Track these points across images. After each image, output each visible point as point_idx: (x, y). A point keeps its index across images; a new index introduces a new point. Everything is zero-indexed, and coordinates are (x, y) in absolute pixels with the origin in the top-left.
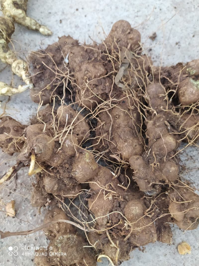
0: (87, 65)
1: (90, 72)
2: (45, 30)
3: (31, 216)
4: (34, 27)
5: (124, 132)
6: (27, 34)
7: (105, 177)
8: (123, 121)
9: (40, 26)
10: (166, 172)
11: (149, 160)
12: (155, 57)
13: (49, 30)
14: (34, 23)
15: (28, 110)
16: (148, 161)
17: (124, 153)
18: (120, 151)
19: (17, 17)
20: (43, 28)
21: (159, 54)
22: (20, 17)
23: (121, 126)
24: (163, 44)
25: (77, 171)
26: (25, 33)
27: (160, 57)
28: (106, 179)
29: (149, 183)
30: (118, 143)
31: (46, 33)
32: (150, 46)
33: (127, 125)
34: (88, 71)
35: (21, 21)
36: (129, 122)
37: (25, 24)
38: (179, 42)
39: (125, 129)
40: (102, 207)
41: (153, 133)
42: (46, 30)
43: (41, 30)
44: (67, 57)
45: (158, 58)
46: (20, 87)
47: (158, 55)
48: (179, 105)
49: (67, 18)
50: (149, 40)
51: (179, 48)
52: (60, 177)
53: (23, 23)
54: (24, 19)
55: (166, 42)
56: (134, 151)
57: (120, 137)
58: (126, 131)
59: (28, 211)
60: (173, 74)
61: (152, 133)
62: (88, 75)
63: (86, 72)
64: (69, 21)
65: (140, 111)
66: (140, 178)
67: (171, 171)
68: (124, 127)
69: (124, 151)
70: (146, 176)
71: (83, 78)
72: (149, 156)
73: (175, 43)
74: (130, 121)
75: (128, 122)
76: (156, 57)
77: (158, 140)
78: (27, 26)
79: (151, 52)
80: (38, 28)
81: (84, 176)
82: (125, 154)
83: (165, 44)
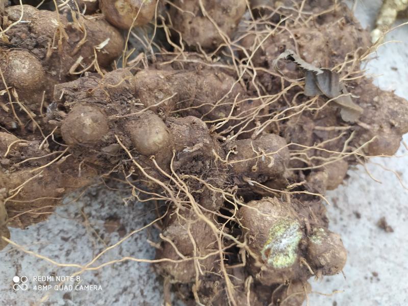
5: (188, 82)
8: (210, 85)
12: (344, 223)
21: (350, 232)
23: (199, 78)
24: (372, 244)
27: (345, 233)
28: (96, 32)
32: (366, 216)
33: (201, 91)
36: (207, 96)
38: (378, 280)
39: (193, 85)
45: (342, 230)
47: (349, 229)
50: (377, 217)
51: (366, 278)
55: (376, 252)
56: (145, 90)
58: (189, 85)
60: (311, 206)
68: (197, 84)
73: (377, 271)
74: (209, 98)
76: (344, 226)
79: (354, 216)
83: (372, 249)
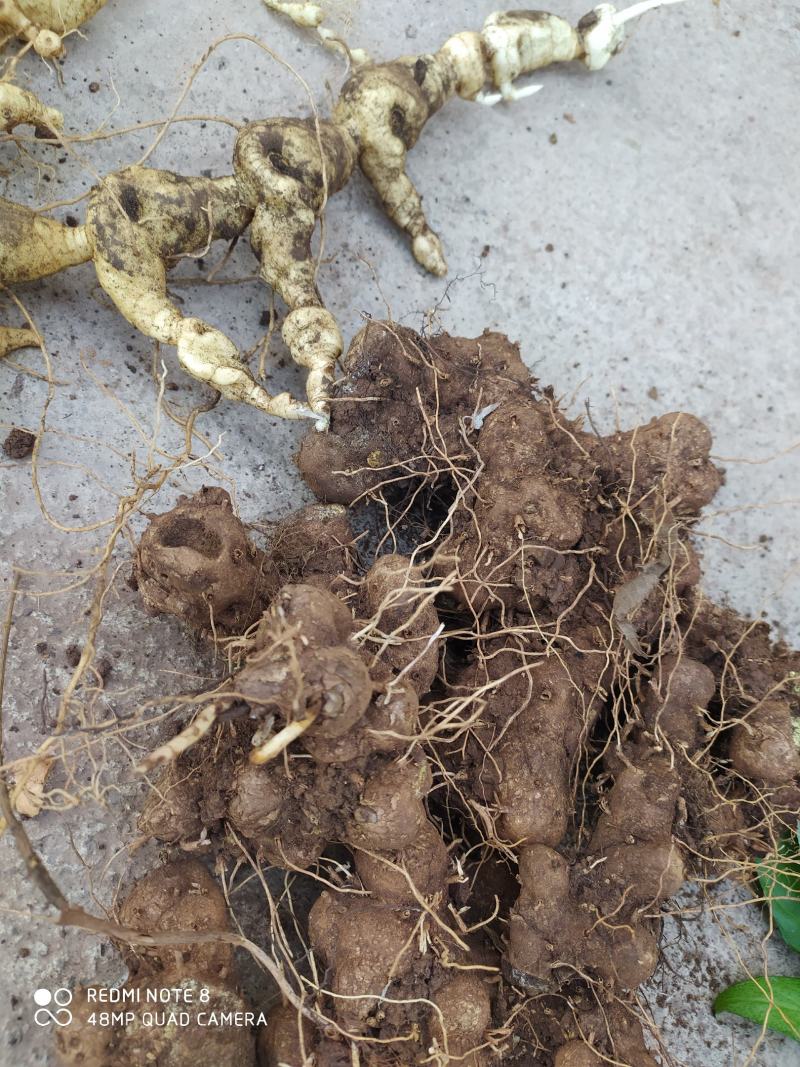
0: (546, 488)
1: (540, 514)
2: (432, 251)
3: (86, 843)
4: (405, 221)
5: (548, 754)
6: (366, 218)
7: (429, 863)
8: (560, 718)
9: (425, 229)
10: (626, 957)
11: (586, 889)
13: (443, 259)
14: (414, 207)
15: (248, 470)
16: (580, 891)
17: (518, 821)
18: (509, 805)
19: (378, 158)
20: (432, 242)
22: (386, 162)
23: (546, 731)
25: (380, 812)
26: (359, 210)
29: (553, 957)
30: (509, 776)
31: (429, 263)
33: (563, 737)
34: (537, 505)
35: (380, 175)
37: (386, 192)
39: (554, 746)
40: (379, 955)
41: (631, 812)
42: (436, 254)
43: (422, 243)
44: (486, 410)
46: (284, 397)
48: (724, 762)
49: (509, 251)
52: (303, 795)
53: (383, 185)
54: (393, 174)
57: (527, 760)
59: (84, 820)
61: (627, 809)
62: (529, 518)
63: (530, 507)
64: (511, 266)
65: (616, 717)
66: (533, 927)
67: (641, 962)
68: (553, 739)
69: (522, 815)
70: (557, 932)
71: (508, 516)
72: (588, 875)
74: (574, 727)
75: (569, 730)
77: (639, 843)
78: (389, 201)
80: (416, 229)
81: (388, 839)
82: (518, 823)
